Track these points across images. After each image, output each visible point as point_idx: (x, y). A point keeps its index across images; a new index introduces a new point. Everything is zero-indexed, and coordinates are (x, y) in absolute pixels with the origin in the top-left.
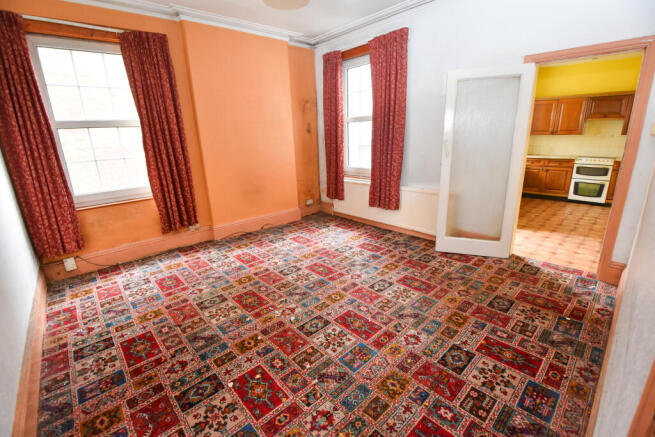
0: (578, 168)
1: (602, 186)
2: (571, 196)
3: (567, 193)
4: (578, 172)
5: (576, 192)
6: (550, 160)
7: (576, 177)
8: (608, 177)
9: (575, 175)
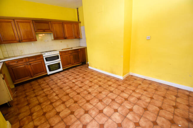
0: (46, 58)
1: (59, 64)
2: (49, 73)
3: (46, 72)
4: (47, 60)
5: (50, 70)
6: (29, 58)
7: (47, 63)
8: (60, 59)
9: (46, 62)
